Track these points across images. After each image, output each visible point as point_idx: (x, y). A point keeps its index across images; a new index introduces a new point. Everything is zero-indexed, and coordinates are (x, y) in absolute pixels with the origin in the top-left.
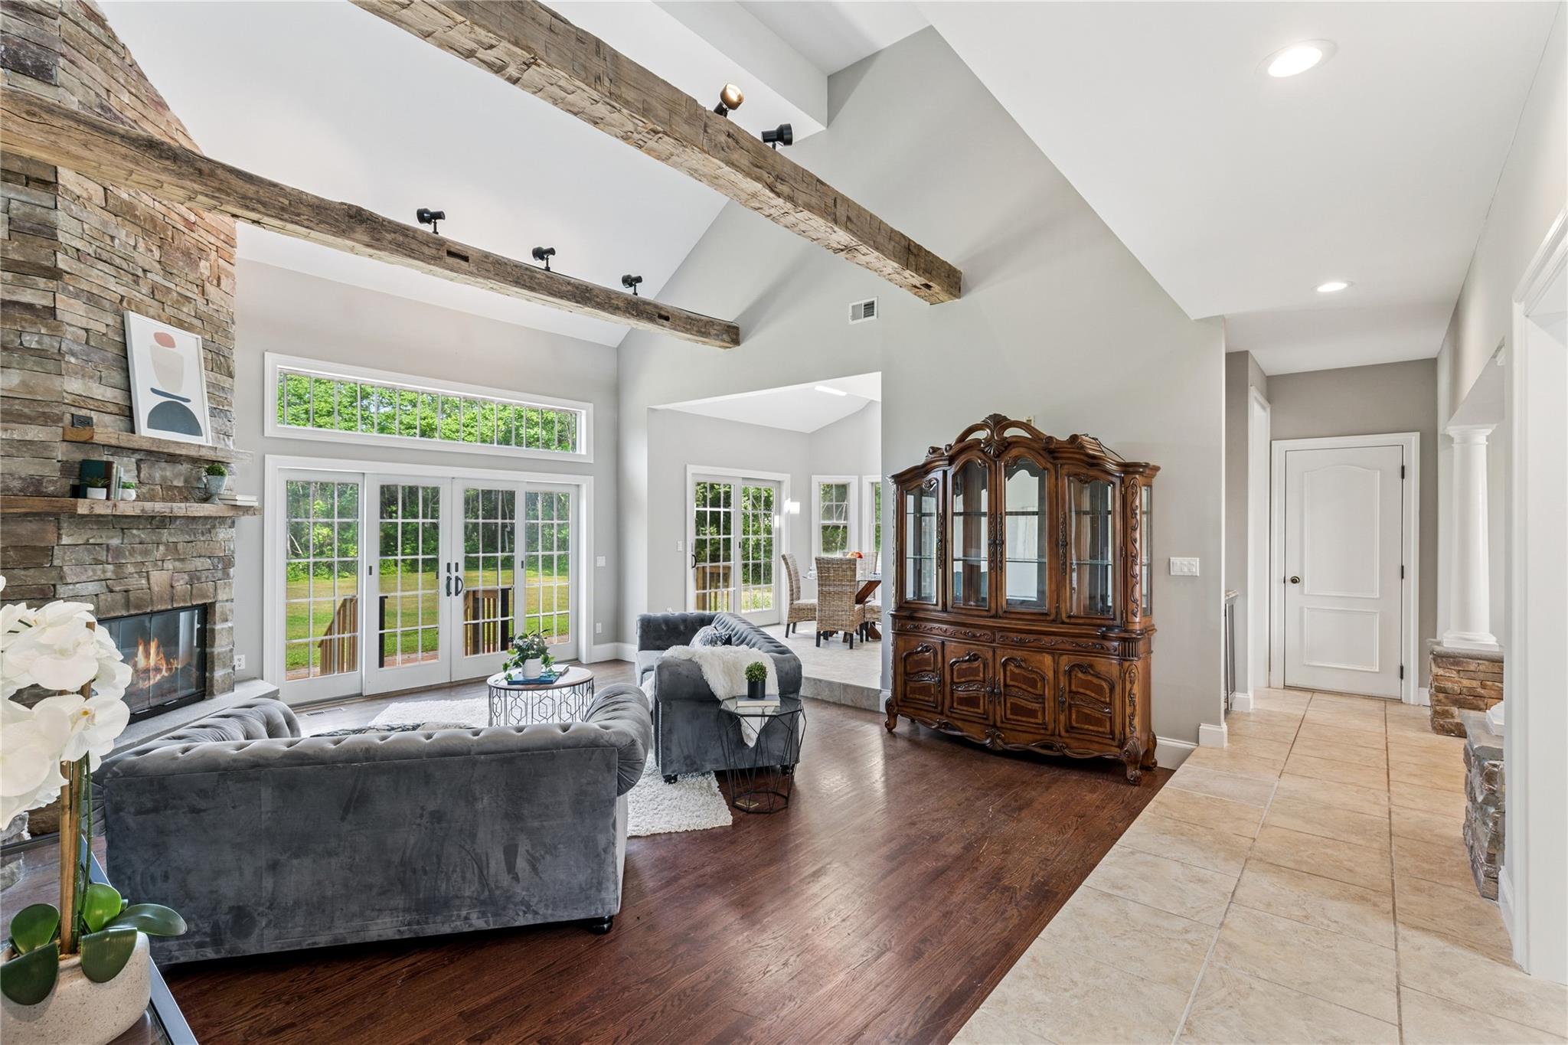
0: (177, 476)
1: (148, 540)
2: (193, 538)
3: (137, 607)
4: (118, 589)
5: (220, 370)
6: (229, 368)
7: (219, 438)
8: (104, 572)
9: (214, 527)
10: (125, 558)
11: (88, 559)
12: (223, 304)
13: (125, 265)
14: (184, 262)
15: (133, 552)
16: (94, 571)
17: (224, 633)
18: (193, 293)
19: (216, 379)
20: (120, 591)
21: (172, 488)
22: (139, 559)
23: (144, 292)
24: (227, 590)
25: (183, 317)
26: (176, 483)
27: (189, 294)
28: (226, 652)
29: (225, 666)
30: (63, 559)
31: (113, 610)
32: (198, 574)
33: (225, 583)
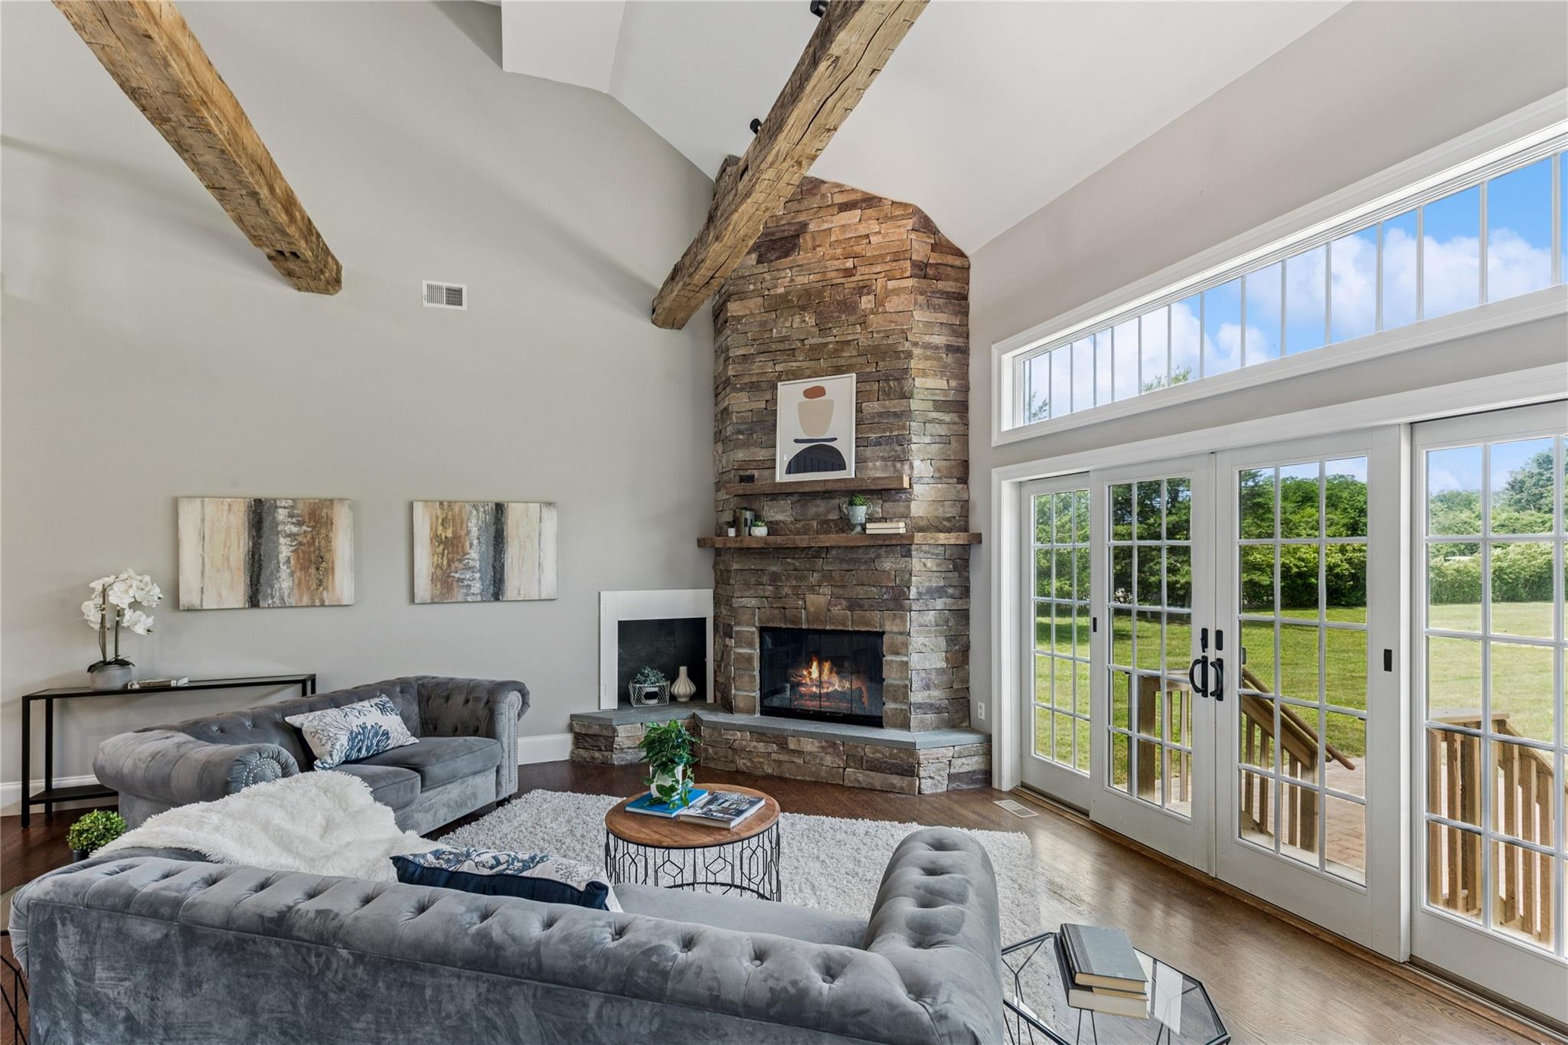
0: (829, 511)
1: (802, 567)
2: (851, 567)
3: (792, 622)
4: (774, 606)
5: (889, 395)
6: (902, 389)
7: (886, 465)
8: (764, 591)
9: (878, 556)
10: (781, 581)
11: (753, 580)
12: (893, 326)
13: (781, 346)
14: (839, 311)
15: (788, 577)
16: (756, 590)
17: (894, 665)
18: (857, 333)
19: (884, 406)
20: (777, 608)
21: (827, 522)
22: (794, 583)
23: (800, 359)
24: (898, 621)
25: (842, 362)
26: (831, 517)
27: (850, 338)
28: (897, 686)
29: (895, 700)
30: (736, 581)
31: (772, 622)
32: (861, 602)
33: (895, 615)
